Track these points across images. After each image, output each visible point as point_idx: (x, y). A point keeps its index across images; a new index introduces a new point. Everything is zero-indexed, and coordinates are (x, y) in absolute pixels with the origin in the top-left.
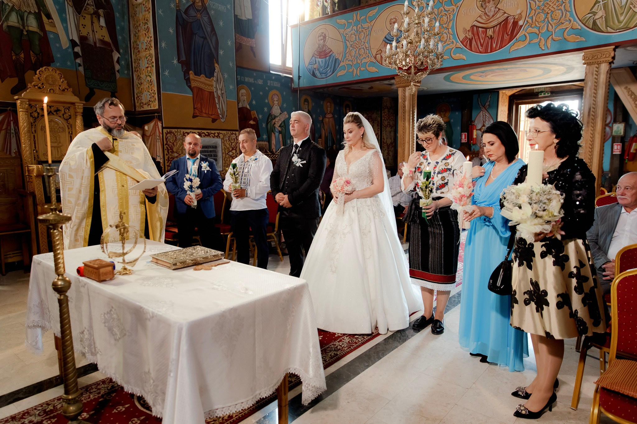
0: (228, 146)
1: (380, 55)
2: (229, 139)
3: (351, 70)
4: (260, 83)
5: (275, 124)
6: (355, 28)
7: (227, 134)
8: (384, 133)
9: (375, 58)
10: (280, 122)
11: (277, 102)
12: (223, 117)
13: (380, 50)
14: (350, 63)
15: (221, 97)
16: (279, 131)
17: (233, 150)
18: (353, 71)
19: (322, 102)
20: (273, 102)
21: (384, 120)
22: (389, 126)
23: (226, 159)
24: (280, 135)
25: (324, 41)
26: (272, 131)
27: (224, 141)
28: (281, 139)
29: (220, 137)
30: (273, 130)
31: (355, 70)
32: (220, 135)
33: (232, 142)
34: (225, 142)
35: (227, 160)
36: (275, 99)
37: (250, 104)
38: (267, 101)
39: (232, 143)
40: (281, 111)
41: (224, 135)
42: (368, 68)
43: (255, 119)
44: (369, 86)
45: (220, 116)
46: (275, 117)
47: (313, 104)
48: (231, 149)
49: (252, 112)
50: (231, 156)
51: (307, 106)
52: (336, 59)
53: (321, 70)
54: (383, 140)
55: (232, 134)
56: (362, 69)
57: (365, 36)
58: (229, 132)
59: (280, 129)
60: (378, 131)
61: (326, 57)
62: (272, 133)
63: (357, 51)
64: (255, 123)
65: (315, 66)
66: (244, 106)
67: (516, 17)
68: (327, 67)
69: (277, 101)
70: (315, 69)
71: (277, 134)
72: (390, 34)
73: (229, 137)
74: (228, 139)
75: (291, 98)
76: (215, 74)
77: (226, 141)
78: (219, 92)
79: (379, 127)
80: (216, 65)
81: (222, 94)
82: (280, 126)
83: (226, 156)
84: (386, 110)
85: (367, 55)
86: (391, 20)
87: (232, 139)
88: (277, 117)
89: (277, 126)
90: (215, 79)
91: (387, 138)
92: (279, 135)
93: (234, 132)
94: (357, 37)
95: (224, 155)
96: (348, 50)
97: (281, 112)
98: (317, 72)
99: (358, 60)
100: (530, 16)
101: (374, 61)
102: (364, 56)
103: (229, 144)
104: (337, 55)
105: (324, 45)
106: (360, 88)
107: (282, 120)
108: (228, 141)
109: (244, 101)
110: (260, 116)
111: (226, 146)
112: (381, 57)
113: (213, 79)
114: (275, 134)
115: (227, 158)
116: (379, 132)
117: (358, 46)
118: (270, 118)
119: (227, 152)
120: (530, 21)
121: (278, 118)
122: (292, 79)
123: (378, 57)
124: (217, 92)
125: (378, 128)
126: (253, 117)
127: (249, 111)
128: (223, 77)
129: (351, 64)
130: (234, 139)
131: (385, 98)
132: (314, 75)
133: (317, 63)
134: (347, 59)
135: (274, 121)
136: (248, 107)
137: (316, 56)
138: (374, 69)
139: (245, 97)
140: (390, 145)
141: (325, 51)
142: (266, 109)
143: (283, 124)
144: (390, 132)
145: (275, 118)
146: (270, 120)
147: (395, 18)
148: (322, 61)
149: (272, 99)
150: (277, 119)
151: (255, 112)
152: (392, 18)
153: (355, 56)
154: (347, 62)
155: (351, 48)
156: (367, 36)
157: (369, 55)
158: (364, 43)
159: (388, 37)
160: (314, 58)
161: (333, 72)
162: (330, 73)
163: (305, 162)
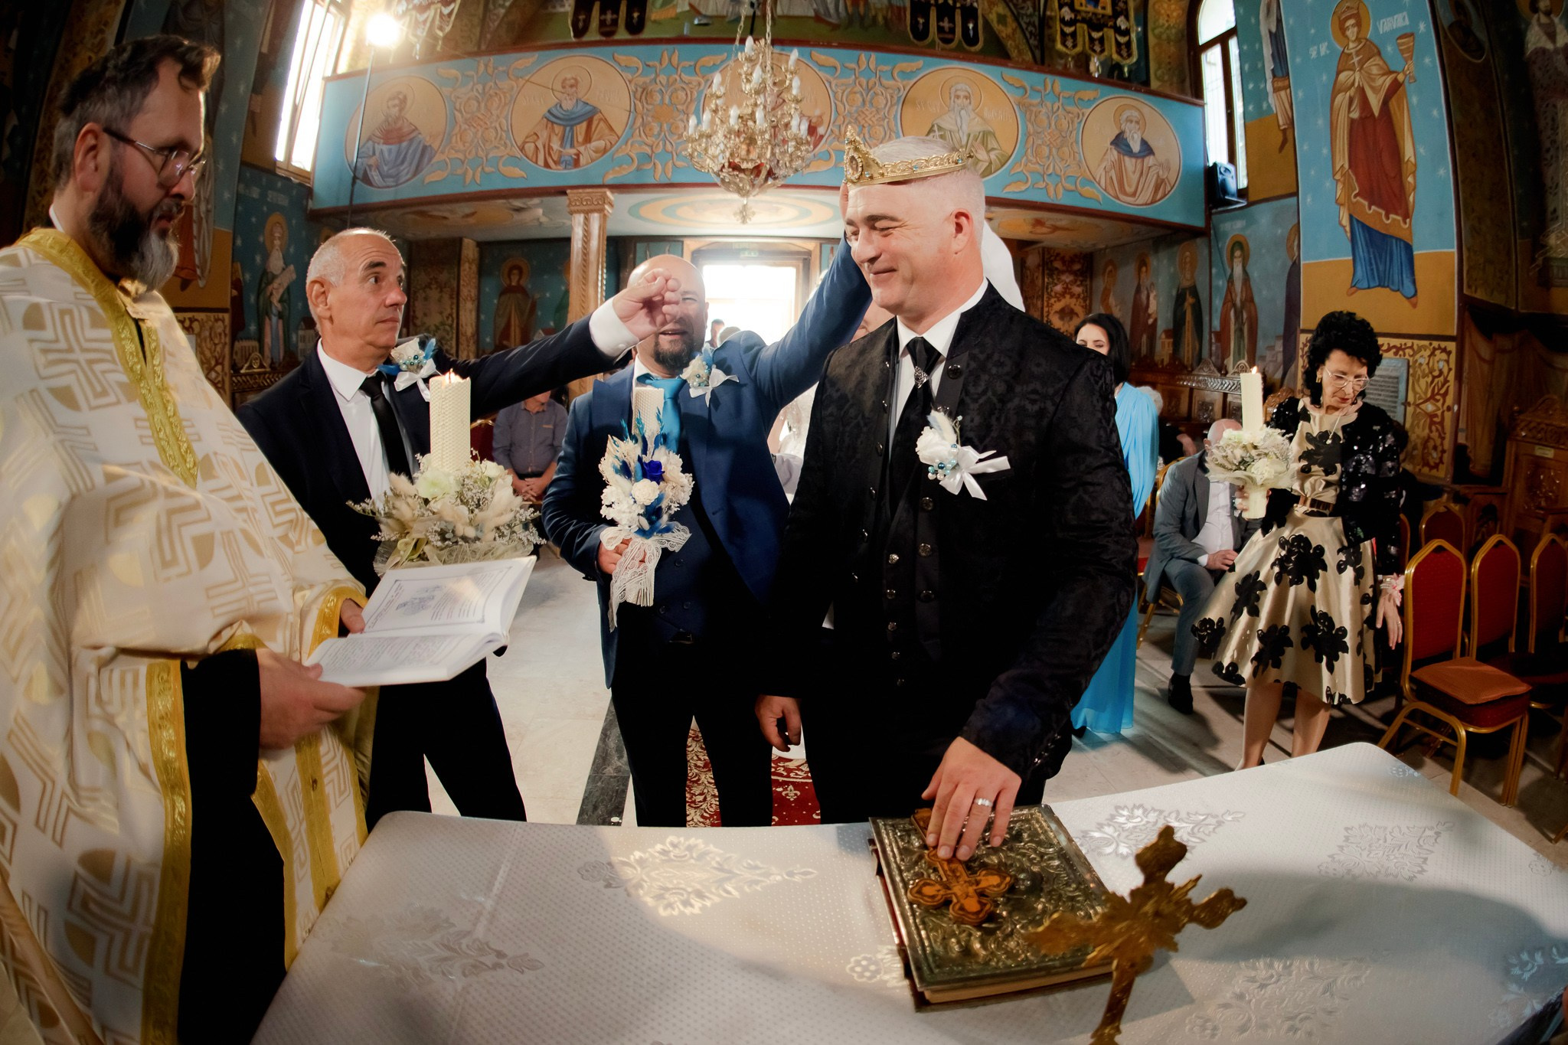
1: (532, 145)
3: (459, 172)
5: (271, 294)
6: (480, 88)
7: (206, 321)
9: (522, 149)
10: (281, 291)
11: (279, 242)
12: (203, 274)
13: (535, 134)
14: (461, 156)
15: (204, 221)
16: (279, 313)
18: (465, 173)
20: (272, 242)
21: (463, 285)
22: (469, 299)
24: (281, 322)
25: (401, 110)
26: (267, 312)
28: (281, 330)
30: (268, 310)
31: (471, 172)
36: (277, 236)
40: (285, 263)
42: (501, 167)
43: (238, 285)
44: (470, 211)
45: (198, 272)
46: (274, 277)
52: (425, 148)
53: (386, 168)
56: (487, 169)
57: (503, 104)
59: (279, 307)
61: (400, 142)
62: (267, 318)
63: (480, 133)
64: (237, 293)
65: (372, 161)
67: (814, 120)
68: (403, 162)
69: (280, 239)
70: (370, 166)
71: (274, 319)
72: (560, 106)
75: (304, 233)
80: (208, 138)
81: (208, 212)
82: (280, 301)
85: (502, 142)
86: (565, 80)
88: (277, 277)
89: (275, 300)
92: (278, 323)
94: (483, 105)
96: (457, 129)
97: (284, 267)
98: (373, 173)
99: (480, 151)
100: (837, 123)
102: (495, 143)
104: (428, 138)
105: (398, 118)
107: (285, 285)
114: (270, 319)
117: (482, 123)
118: (265, 280)
120: (836, 131)
121: (279, 280)
122: (310, 190)
123: (529, 147)
128: (216, 170)
129: (462, 158)
131: (466, 241)
133: (377, 153)
134: (452, 148)
137: (377, 140)
138: (518, 172)
140: (470, 338)
141: (400, 129)
143: (286, 296)
144: (471, 311)
145: (272, 282)
146: (263, 285)
147: (576, 80)
148: (390, 151)
149: (272, 234)
150: (275, 285)
151: (240, 266)
152: (569, 76)
153: (472, 141)
154: (453, 155)
155: (465, 126)
156: (505, 104)
157: (508, 142)
158: (498, 117)
159: (555, 111)
160: (370, 143)
161: (415, 175)
162: (409, 176)
163: (1001, 463)
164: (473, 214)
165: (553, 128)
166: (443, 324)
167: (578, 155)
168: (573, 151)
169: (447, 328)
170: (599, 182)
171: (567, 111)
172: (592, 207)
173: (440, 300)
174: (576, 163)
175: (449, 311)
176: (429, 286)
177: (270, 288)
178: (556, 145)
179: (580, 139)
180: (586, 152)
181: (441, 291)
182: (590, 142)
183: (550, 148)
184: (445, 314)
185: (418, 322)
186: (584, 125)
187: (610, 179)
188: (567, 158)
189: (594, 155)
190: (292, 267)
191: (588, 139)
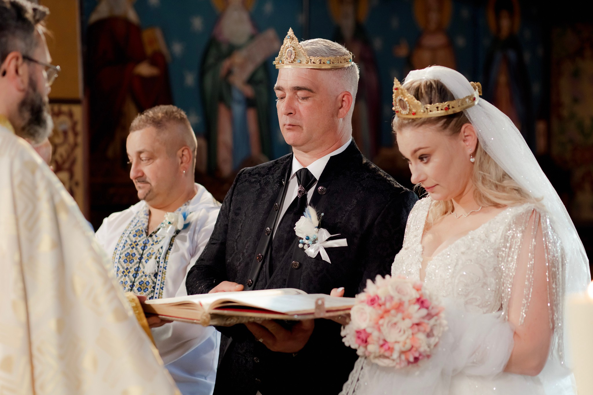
5: (230, 72)
10: (250, 68)
16: (246, 99)
24: (249, 113)
26: (221, 98)
28: (252, 127)
30: (223, 94)
37: (139, 6)
40: (253, 27)
43: (157, 59)
46: (232, 49)
49: (146, 35)
59: (249, 91)
62: (221, 106)
64: (156, 71)
66: (118, 12)
71: (238, 108)
82: (251, 81)
88: (239, 48)
89: (238, 80)
93: (65, 108)
97: (255, 33)
107: (259, 58)
110: (177, 48)
114: (229, 108)
118: (213, 52)
121: (244, 54)
126: (149, 50)
130: (65, 133)
136: (132, 16)
142: (197, 23)
145: (230, 55)
146: (211, 60)
150: (238, 58)
151: (158, 31)
163: (343, 242)
177: (226, 64)
185: (565, 113)
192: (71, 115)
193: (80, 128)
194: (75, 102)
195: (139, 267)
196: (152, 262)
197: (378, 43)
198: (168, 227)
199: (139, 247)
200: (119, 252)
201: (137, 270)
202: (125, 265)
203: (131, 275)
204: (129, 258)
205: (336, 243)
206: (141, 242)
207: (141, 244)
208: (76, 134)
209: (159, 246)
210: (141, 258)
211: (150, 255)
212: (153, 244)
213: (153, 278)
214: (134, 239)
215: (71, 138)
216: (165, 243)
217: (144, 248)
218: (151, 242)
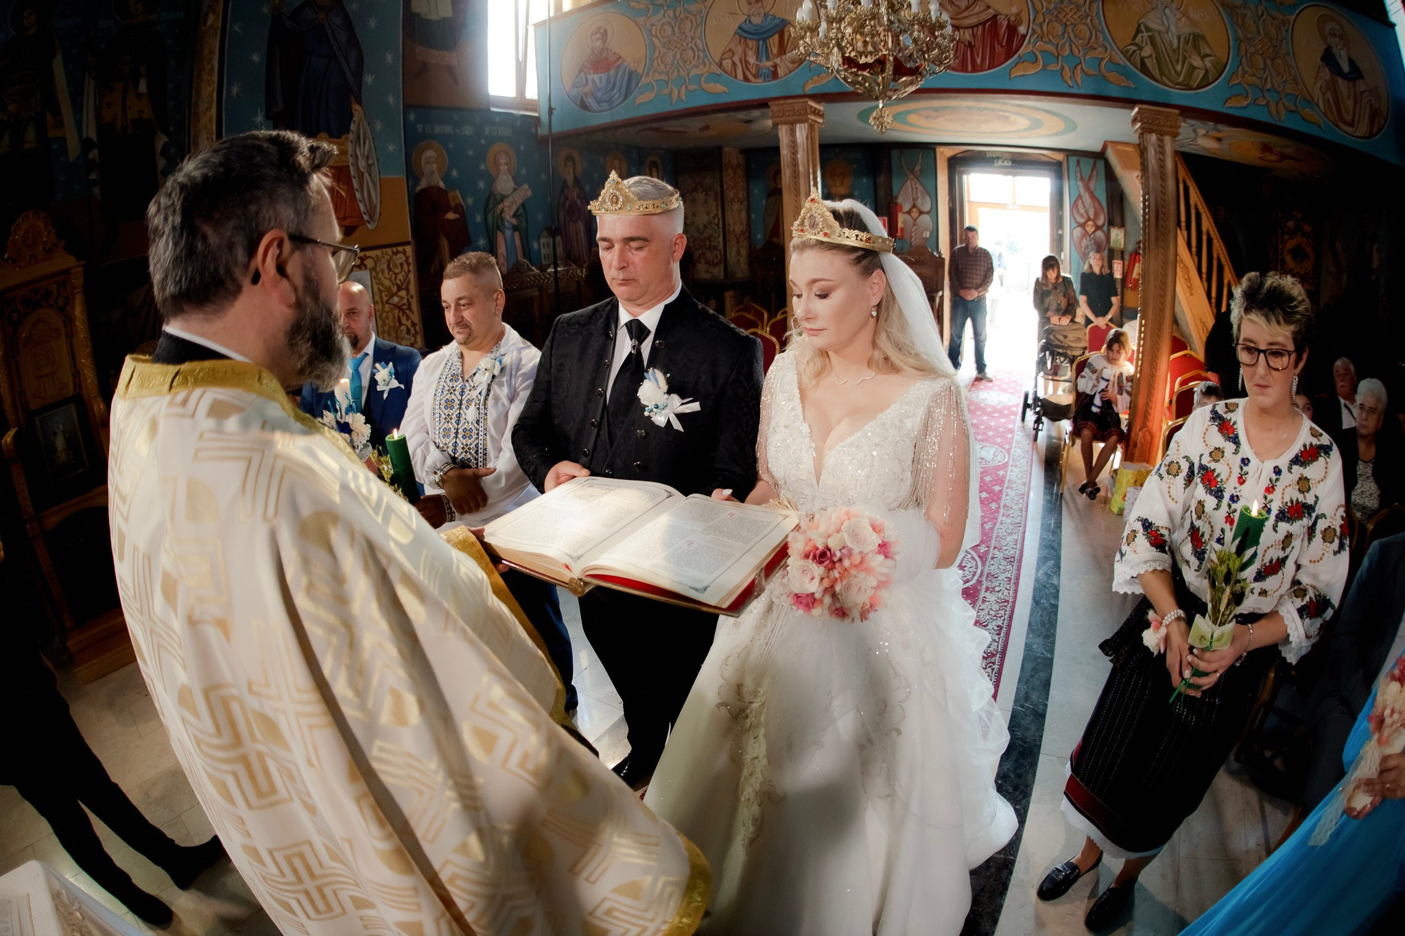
0: (387, 283)
1: (730, 61)
2: (389, 266)
3: (666, 92)
4: (467, 133)
5: (502, 211)
7: (383, 256)
8: (728, 213)
9: (720, 66)
10: (515, 208)
11: (506, 168)
12: (371, 217)
13: (730, 50)
14: (664, 77)
15: (366, 175)
16: (514, 226)
17: (399, 289)
18: (671, 93)
19: (602, 160)
20: (498, 168)
21: (728, 188)
22: (736, 200)
23: (385, 315)
24: (517, 235)
25: (604, 43)
26: (498, 228)
27: (377, 274)
28: (518, 243)
29: (365, 266)
30: (499, 225)
31: (676, 92)
32: (366, 262)
33: (397, 271)
34: (380, 275)
35: (387, 318)
36: (502, 161)
37: (446, 178)
38: (483, 167)
39: (396, 274)
40: (516, 183)
41: (377, 261)
42: (704, 85)
43: (458, 209)
44: (702, 125)
45: (366, 217)
46: (503, 198)
47: (585, 164)
48: (395, 289)
49: (451, 195)
50: (396, 306)
51: (571, 169)
52: (631, 74)
53: (599, 95)
54: (727, 226)
55: (395, 254)
56: (691, 87)
57: (694, 25)
58: (389, 251)
59: (514, 221)
60: (717, 210)
61: (608, 70)
62: (499, 233)
63: (677, 53)
64: (457, 216)
65: (586, 90)
66: (433, 183)
67: (1013, 19)
68: (613, 88)
69: (506, 164)
70: (586, 94)
71: (508, 233)
72: (750, 21)
73: (389, 261)
74: (385, 266)
76: (353, 127)
77: (382, 271)
78: (362, 164)
79: (719, 202)
80: (356, 107)
81: (369, 166)
82: (515, 215)
83: (383, 307)
84: (730, 171)
85: (701, 61)
87: (396, 266)
88: (507, 196)
89: (508, 216)
90: (351, 136)
91: (735, 224)
92: (513, 237)
93: (400, 249)
94: (676, 29)
95: (380, 307)
96: (657, 53)
97: (516, 187)
98: (590, 100)
99: (681, 71)
101: (719, 71)
102: (694, 62)
103: (390, 280)
104: (632, 65)
105: (603, 49)
106: (683, 129)
107: (520, 202)
108: (386, 271)
109: (433, 172)
110: (470, 201)
111: (383, 285)
112: (734, 64)
113: (347, 139)
114: (503, 233)
115: (388, 312)
116: (720, 212)
117: (679, 46)
118: (492, 200)
119: (385, 299)
120: (1038, 31)
121: (510, 199)
122: (537, 119)
123: (727, 64)
124: (356, 164)
125: (717, 206)
126: (453, 204)
127: (443, 193)
128: (373, 131)
129: (666, 79)
130: (402, 265)
131: (726, 149)
132: (584, 106)
133: (590, 82)
134: (655, 71)
135: (500, 206)
136: (442, 185)
137: (588, 70)
138: (719, 88)
139: (435, 166)
140: (740, 236)
141: (606, 59)
142: (481, 184)
143: (521, 211)
144: (740, 211)
145: (502, 201)
146: (491, 206)
148: (600, 78)
149: (496, 162)
150: (506, 203)
151: (458, 192)
153: (673, 63)
154: (657, 76)
155: (663, 50)
156: (697, 26)
157: (705, 60)
158: (693, 38)
159: (745, 27)
160: (582, 73)
161: (626, 98)
162: (620, 100)
163: (696, 407)
164: (707, 127)
165: (747, 45)
166: (710, 223)
167: (775, 66)
168: (769, 64)
169: (715, 227)
170: (800, 92)
171: (757, 25)
172: (795, 118)
173: (706, 202)
174: (775, 75)
175: (715, 212)
176: (695, 189)
178: (752, 59)
179: (775, 51)
180: (783, 64)
181: (706, 194)
182: (785, 53)
183: (747, 62)
184: (712, 215)
186: (776, 37)
187: (810, 88)
188: (764, 71)
189: (791, 66)
190: (526, 186)
191: (782, 51)
192: (404, 252)
193: (410, 260)
194: (407, 243)
195: (460, 413)
196: (473, 408)
197: (587, 188)
198: (484, 374)
199: (457, 393)
200: (438, 399)
201: (459, 416)
202: (446, 412)
203: (453, 421)
204: (449, 404)
205: (687, 408)
206: (459, 387)
207: (458, 390)
208: (408, 264)
209: (477, 392)
210: (461, 404)
211: (469, 401)
212: (470, 390)
213: (476, 425)
214: (451, 385)
215: (406, 268)
216: (484, 387)
217: (462, 393)
218: (468, 388)
